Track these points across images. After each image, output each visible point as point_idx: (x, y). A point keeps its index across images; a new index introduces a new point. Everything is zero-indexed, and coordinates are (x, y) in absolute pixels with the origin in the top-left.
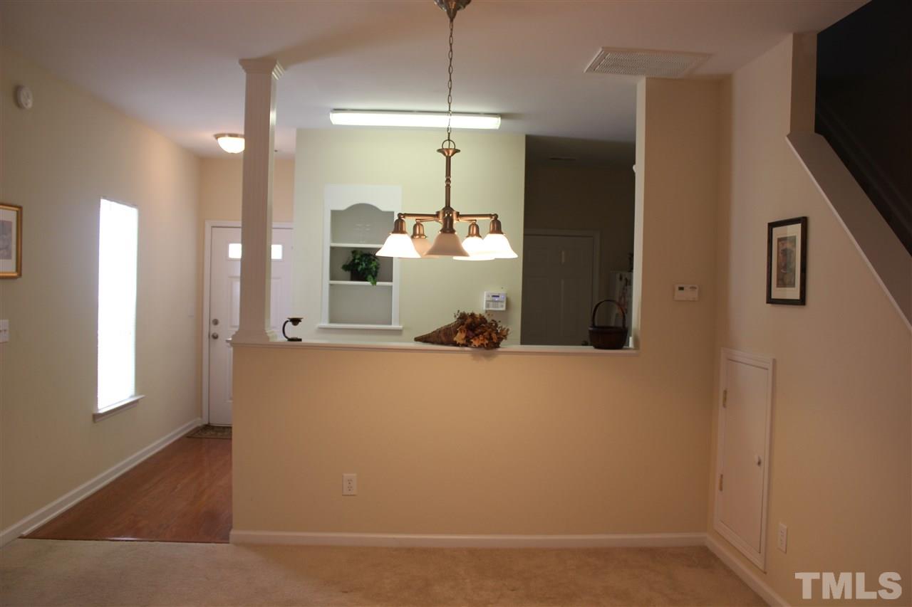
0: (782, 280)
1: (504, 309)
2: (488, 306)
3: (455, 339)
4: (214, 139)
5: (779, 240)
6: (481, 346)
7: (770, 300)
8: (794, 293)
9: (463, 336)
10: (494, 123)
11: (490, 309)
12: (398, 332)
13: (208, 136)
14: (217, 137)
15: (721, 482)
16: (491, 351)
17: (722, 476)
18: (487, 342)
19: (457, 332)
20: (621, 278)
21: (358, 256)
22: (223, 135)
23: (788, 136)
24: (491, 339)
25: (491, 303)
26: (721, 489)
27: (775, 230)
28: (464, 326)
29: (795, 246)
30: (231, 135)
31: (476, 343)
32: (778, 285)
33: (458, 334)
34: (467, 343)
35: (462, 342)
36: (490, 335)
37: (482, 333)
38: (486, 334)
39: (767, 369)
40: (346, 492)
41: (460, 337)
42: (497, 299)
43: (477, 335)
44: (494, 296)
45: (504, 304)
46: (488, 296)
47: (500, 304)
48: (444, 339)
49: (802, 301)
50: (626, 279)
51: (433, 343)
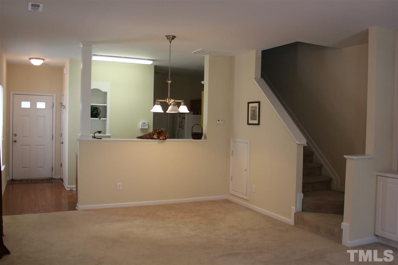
0: (252, 118)
1: (147, 128)
2: (141, 127)
3: (154, 137)
4: (29, 59)
5: (251, 107)
6: (163, 139)
7: (248, 124)
8: (256, 122)
9: (157, 136)
10: (150, 62)
11: (143, 128)
12: (109, 137)
13: (26, 58)
14: (30, 59)
15: (232, 179)
16: (164, 141)
17: (232, 177)
18: (164, 138)
19: (154, 135)
20: (180, 116)
21: (93, 109)
22: (33, 58)
23: (255, 79)
24: (165, 137)
25: (143, 126)
26: (232, 180)
27: (250, 104)
28: (156, 133)
29: (256, 109)
30: (36, 58)
31: (161, 138)
32: (251, 120)
33: (155, 135)
34: (158, 138)
35: (156, 138)
36: (165, 135)
37: (163, 135)
38: (164, 135)
39: (247, 143)
40: (118, 189)
41: (155, 136)
42: (145, 124)
43: (161, 135)
44: (144, 123)
45: (147, 126)
46: (142, 123)
47: (146, 126)
48: (148, 137)
49: (259, 124)
50: (183, 117)
51: (143, 139)
